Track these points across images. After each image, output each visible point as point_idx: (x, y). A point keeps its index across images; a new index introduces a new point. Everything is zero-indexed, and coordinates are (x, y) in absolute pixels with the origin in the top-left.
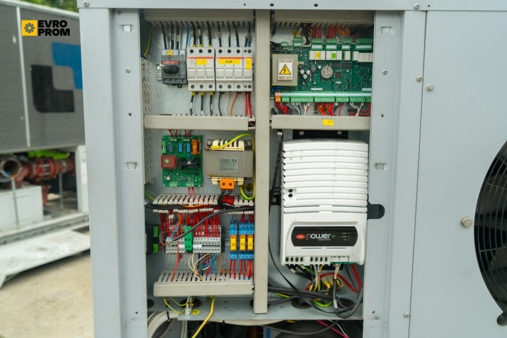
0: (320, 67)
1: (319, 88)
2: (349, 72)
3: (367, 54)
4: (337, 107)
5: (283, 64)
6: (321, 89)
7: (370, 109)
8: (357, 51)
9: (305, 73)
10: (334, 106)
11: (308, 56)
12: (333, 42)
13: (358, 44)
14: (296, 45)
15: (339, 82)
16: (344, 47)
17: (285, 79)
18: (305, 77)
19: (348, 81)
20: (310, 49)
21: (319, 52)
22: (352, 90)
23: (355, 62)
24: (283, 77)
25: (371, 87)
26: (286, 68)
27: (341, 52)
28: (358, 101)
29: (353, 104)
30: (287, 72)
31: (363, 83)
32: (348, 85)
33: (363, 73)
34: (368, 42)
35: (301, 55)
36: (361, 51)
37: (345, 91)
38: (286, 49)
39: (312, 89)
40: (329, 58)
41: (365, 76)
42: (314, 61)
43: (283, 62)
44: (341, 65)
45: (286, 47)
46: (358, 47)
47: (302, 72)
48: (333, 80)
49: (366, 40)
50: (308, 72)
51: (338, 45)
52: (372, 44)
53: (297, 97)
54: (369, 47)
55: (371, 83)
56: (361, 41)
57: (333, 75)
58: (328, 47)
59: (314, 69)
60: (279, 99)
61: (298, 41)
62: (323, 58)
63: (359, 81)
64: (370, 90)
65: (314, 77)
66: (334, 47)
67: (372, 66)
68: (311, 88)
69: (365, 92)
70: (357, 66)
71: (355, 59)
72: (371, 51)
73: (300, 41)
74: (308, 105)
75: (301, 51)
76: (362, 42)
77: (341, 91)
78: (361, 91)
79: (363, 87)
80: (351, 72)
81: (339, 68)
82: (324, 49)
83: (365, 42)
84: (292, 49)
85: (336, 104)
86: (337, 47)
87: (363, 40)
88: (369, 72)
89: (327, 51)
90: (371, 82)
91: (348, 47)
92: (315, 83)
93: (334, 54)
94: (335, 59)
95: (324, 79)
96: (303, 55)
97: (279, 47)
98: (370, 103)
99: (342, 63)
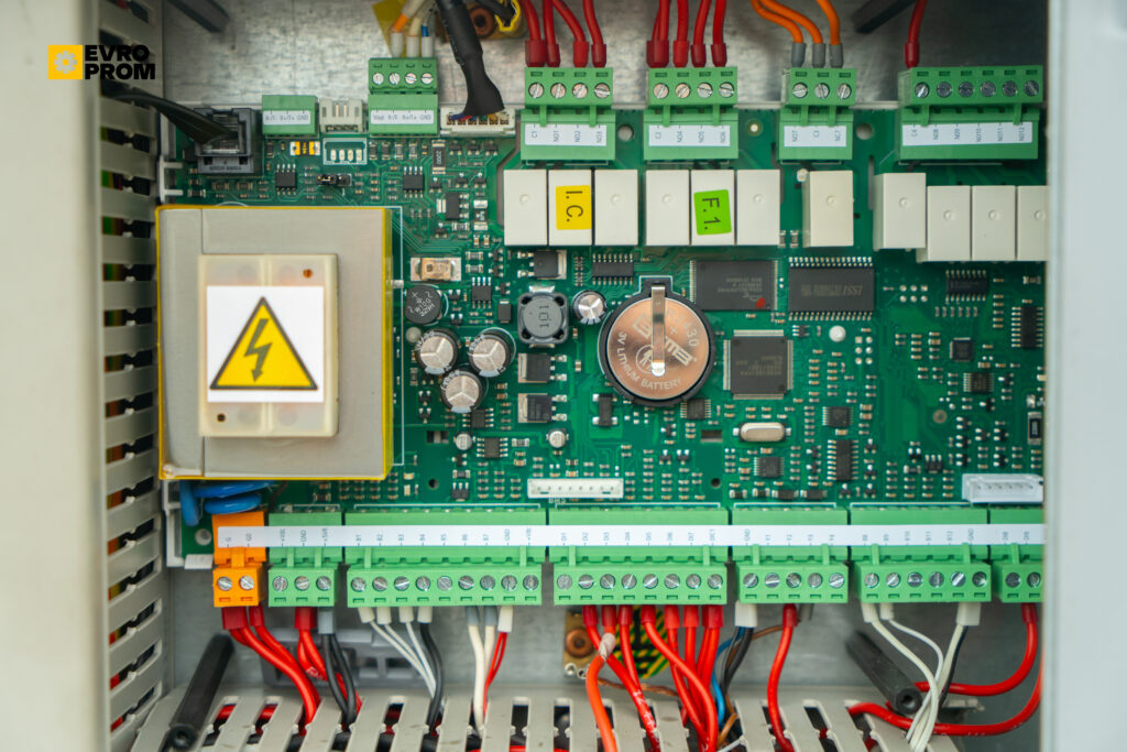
0: (590, 308)
1: (595, 473)
2: (847, 343)
3: (993, 198)
4: (748, 635)
5: (244, 299)
6: (614, 487)
7: (1029, 667)
8: (912, 166)
9: (462, 361)
10: (726, 635)
11: (494, 213)
12: (704, 95)
13: (916, 109)
14: (388, 118)
15: (767, 429)
16: (798, 138)
17: (267, 427)
18: (461, 393)
19: (842, 417)
20: (507, 152)
21: (581, 178)
22: (878, 494)
23: (902, 262)
24: (249, 412)
25: (1040, 472)
26: (270, 335)
27: (773, 177)
28: (925, 594)
29: (887, 615)
30: (278, 366)
31: (968, 432)
32: (845, 448)
33: (968, 352)
34: (999, 97)
35: (441, 206)
36: (944, 170)
37: (815, 496)
38: (304, 157)
39: (537, 486)
40: (668, 229)
41: (983, 380)
42: (546, 253)
43: (247, 277)
44: (779, 282)
45: (304, 140)
46: (917, 137)
47: (436, 352)
48: (712, 411)
49: (983, 80)
50: (489, 354)
51: (746, 116)
52: (1038, 112)
53: (405, 559)
54: (1012, 134)
55: (1040, 434)
56: (943, 89)
57: (713, 368)
58: (661, 136)
59: (542, 320)
60: (250, 582)
61: (402, 90)
62: (616, 229)
63: (939, 417)
64: (1035, 495)
65: (554, 387)
66: (718, 137)
67: (1039, 292)
68: (526, 473)
69: (990, 511)
70: (912, 293)
71: (894, 233)
72: (1027, 169)
73: (418, 90)
74: (506, 623)
75: (438, 170)
76: (956, 98)
77: (786, 496)
78: (957, 496)
79: (967, 467)
80: (864, 345)
81: (763, 307)
82: (630, 153)
83: (977, 98)
84: (361, 157)
85: (745, 618)
86: (743, 136)
87: (955, 76)
88: (1016, 342)
89: (650, 175)
90: (1040, 423)
91: (833, 137)
92: (556, 438)
93: (713, 200)
94: (724, 239)
95: (639, 402)
96: (454, 201)
97: (232, 138)
98: (1031, 613)
99: (789, 271)
